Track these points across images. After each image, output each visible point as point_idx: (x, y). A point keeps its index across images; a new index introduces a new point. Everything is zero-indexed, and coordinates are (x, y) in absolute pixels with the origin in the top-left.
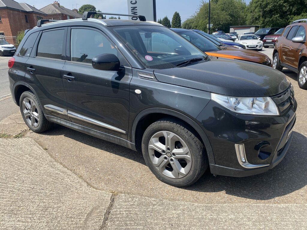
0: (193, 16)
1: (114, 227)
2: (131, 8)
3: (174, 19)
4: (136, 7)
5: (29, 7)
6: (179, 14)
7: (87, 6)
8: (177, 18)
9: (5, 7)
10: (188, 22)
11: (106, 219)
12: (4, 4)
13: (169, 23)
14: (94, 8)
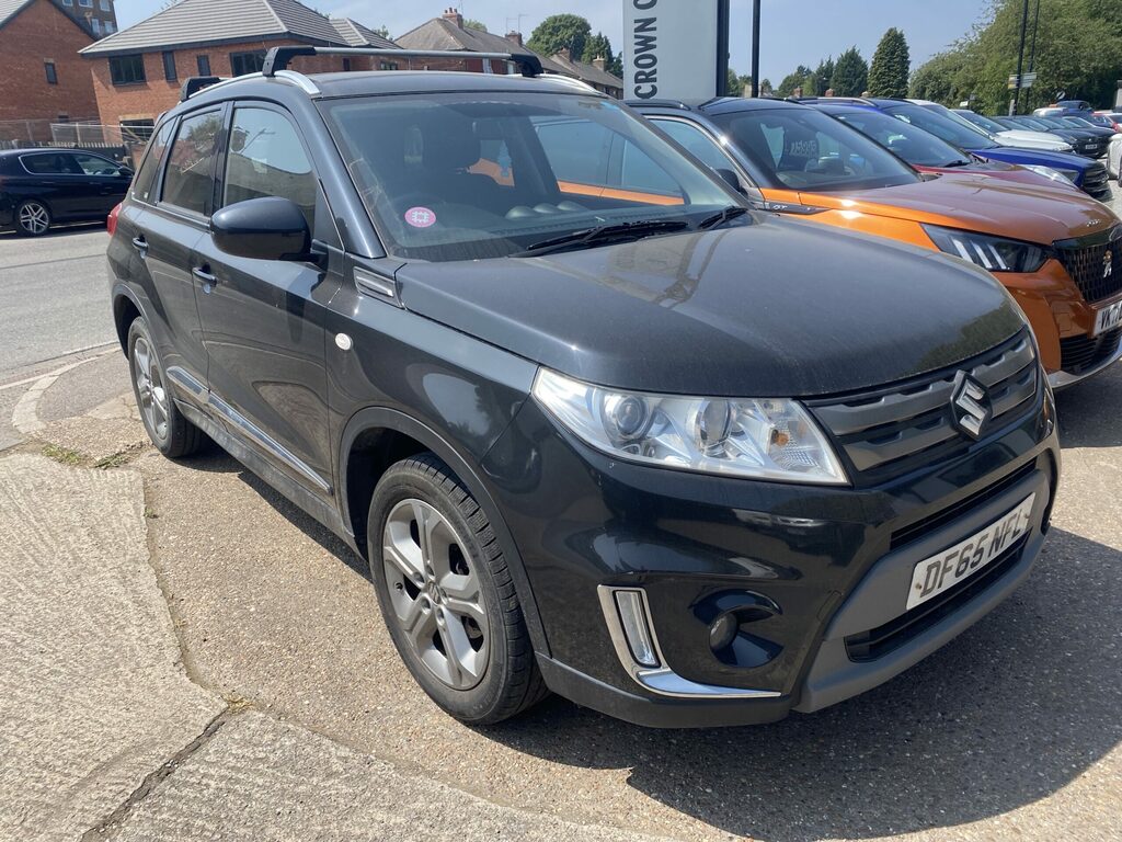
0: (961, 41)
1: (146, 830)
2: (636, 21)
3: (878, 58)
4: (654, 20)
5: (358, 33)
6: (902, 35)
7: (560, 21)
8: (893, 53)
9: (284, 33)
10: (939, 68)
11: (142, 794)
12: (281, 23)
13: (861, 73)
14: (584, 27)
